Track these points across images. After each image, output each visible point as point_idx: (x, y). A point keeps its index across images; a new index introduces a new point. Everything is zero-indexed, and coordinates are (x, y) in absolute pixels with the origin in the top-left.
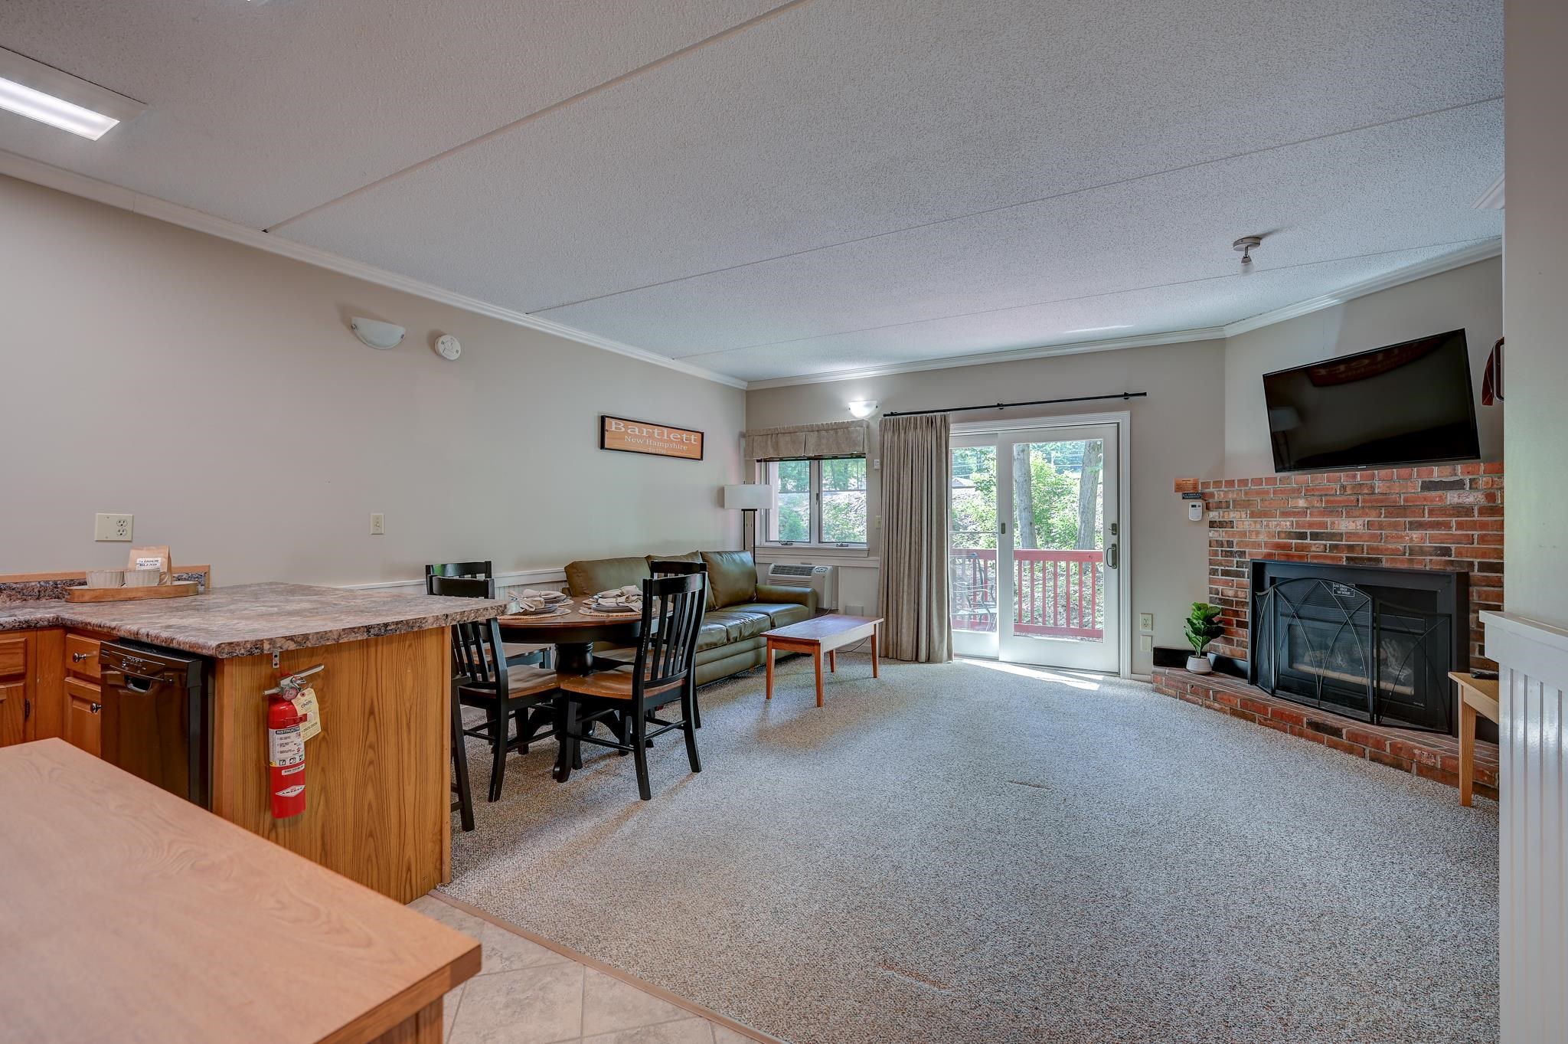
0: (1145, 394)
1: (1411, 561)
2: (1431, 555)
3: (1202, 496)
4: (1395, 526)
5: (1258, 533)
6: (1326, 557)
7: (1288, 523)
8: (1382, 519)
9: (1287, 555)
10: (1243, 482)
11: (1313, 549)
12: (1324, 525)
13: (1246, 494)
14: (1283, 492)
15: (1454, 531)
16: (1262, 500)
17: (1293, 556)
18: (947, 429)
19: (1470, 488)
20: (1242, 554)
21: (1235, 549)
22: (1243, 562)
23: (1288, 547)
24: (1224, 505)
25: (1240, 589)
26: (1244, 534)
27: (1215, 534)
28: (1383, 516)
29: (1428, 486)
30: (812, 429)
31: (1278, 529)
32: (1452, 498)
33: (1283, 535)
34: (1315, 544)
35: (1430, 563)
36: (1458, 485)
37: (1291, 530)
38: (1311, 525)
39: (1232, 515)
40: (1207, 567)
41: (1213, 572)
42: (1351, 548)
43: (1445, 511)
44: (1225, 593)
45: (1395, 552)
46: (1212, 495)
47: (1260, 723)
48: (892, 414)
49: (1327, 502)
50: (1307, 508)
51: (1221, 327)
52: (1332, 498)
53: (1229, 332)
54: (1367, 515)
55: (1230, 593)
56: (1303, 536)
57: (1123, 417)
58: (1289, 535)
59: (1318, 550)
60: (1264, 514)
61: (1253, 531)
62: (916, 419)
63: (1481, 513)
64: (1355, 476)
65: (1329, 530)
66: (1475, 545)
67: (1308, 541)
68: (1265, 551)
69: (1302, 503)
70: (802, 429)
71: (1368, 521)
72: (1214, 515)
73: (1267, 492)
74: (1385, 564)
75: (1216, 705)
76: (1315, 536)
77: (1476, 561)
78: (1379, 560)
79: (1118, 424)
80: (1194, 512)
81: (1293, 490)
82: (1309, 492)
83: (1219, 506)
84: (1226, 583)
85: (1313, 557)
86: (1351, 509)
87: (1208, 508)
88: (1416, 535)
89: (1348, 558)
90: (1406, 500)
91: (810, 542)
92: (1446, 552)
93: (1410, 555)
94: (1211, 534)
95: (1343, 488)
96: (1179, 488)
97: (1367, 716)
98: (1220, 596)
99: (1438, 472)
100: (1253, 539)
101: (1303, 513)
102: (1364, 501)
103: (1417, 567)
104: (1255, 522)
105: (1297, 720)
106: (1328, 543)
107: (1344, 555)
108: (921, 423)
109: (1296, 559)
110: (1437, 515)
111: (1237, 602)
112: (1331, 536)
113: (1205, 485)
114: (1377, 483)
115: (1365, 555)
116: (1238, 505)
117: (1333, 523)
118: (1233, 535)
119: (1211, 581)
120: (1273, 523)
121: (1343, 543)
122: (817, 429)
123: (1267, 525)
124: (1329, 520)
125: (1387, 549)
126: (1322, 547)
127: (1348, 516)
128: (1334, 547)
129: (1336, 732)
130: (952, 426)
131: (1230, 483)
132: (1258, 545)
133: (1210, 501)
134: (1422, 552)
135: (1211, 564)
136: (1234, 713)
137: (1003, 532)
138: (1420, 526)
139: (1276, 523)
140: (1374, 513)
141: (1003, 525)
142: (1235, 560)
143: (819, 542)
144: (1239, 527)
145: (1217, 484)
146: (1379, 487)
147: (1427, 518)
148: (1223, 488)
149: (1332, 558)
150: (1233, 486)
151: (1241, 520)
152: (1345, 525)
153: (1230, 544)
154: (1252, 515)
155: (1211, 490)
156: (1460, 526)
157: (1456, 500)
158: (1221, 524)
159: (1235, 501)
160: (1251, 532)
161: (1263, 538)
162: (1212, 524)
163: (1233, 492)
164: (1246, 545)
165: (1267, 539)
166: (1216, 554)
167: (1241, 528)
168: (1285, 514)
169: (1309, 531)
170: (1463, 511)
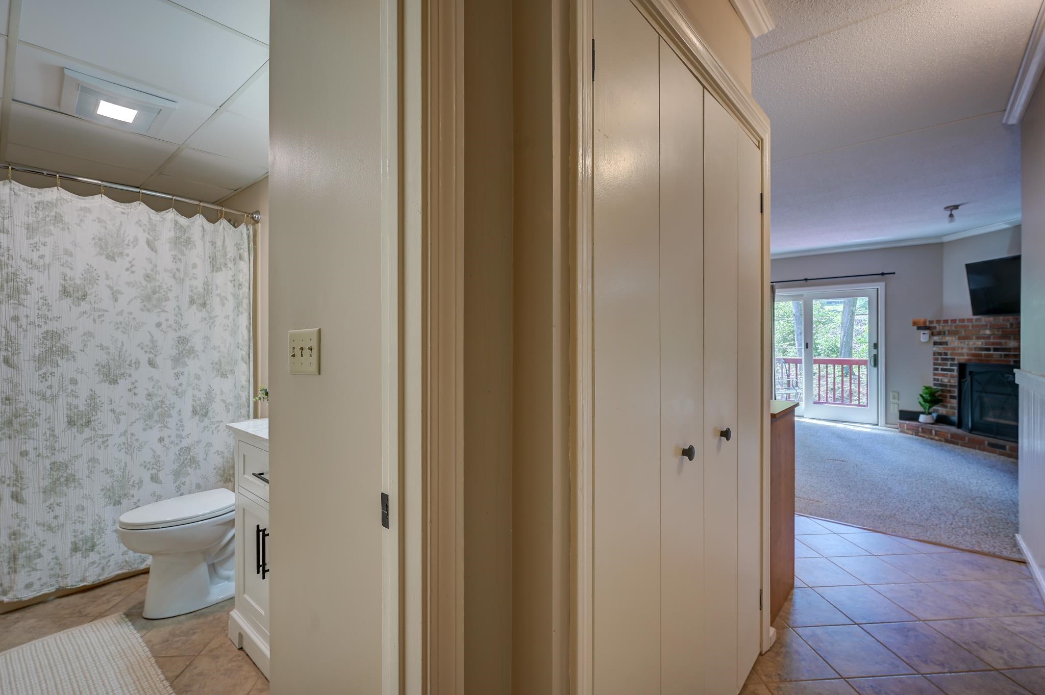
0: (894, 273)
3: (929, 328)
5: (962, 348)
7: (980, 343)
9: (980, 360)
10: (954, 321)
11: (995, 356)
12: (1000, 344)
13: (955, 327)
14: (977, 326)
16: (965, 331)
17: (983, 360)
20: (953, 359)
21: (949, 357)
22: (954, 364)
23: (980, 355)
24: (942, 333)
25: (951, 379)
26: (954, 349)
27: (936, 349)
31: (974, 346)
33: (977, 349)
37: (982, 346)
38: (993, 344)
39: (947, 338)
40: (932, 367)
41: (936, 369)
44: (943, 380)
46: (935, 328)
47: (962, 446)
49: (1003, 332)
50: (990, 335)
51: (941, 236)
52: (1005, 330)
53: (945, 239)
55: (946, 380)
56: (988, 350)
57: (881, 286)
58: (981, 349)
60: (966, 338)
61: (960, 347)
65: (1004, 346)
67: (992, 352)
68: (966, 357)
69: (988, 332)
72: (936, 338)
73: (968, 326)
75: (937, 438)
76: (996, 350)
79: (878, 289)
80: (924, 336)
81: (983, 325)
82: (992, 326)
83: (939, 333)
84: (944, 375)
85: (995, 361)
87: (933, 335)
94: (934, 349)
96: (915, 323)
98: (940, 382)
100: (960, 351)
101: (989, 337)
104: (961, 342)
105: (982, 443)
109: (985, 362)
111: (949, 385)
113: (931, 322)
116: (951, 333)
117: (1006, 343)
118: (948, 349)
119: (935, 374)
120: (971, 343)
123: (968, 344)
124: (1003, 341)
126: (1000, 355)
128: (1006, 356)
129: (1003, 447)
130: (777, 291)
131: (946, 321)
132: (962, 354)
133: (934, 331)
135: (934, 365)
136: (947, 441)
137: (807, 348)
139: (973, 343)
141: (807, 345)
142: (949, 362)
145: (938, 322)
148: (942, 324)
149: (1005, 361)
150: (948, 323)
151: (952, 341)
153: (946, 354)
154: (960, 338)
155: (935, 325)
158: (941, 343)
159: (949, 331)
160: (958, 348)
161: (965, 351)
162: (935, 343)
163: (947, 326)
164: (956, 354)
165: (968, 352)
166: (937, 359)
167: (952, 345)
168: (978, 338)
169: (992, 347)
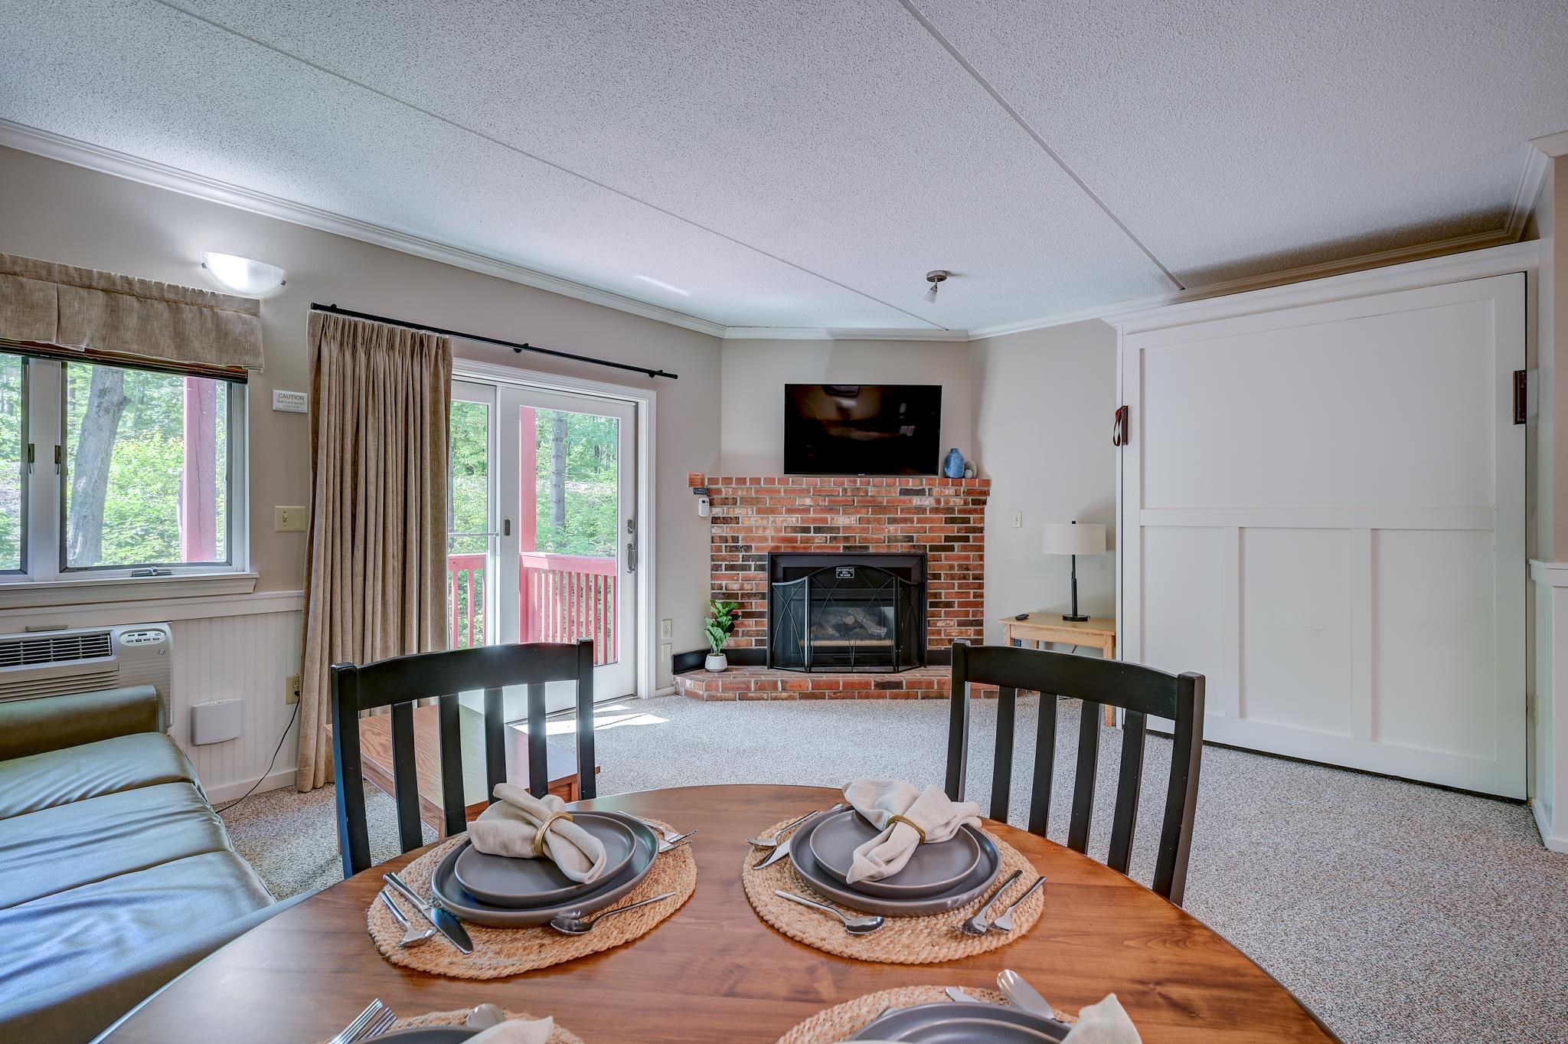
0: (675, 377)
1: (889, 547)
2: (901, 542)
3: (708, 492)
4: (878, 521)
5: (765, 528)
6: (827, 547)
7: (794, 519)
8: (870, 515)
9: (794, 548)
10: (756, 481)
11: (817, 540)
12: (825, 520)
13: (757, 492)
14: (793, 491)
15: (915, 525)
16: (771, 499)
17: (799, 548)
18: (449, 366)
19: (929, 495)
20: (748, 548)
21: (741, 544)
22: (750, 556)
23: (795, 540)
24: (731, 501)
25: (759, 581)
26: (750, 529)
27: (718, 530)
28: (870, 513)
29: (906, 492)
30: (85, 282)
31: (785, 524)
32: (916, 501)
33: (789, 530)
34: (818, 537)
35: (901, 548)
36: (920, 492)
37: (797, 525)
38: (814, 520)
39: (737, 511)
40: (709, 564)
41: (716, 568)
42: (846, 539)
43: (909, 510)
44: (730, 587)
45: (878, 541)
46: (719, 492)
47: (831, 698)
48: (333, 309)
49: (830, 501)
50: (811, 506)
51: (723, 326)
52: (833, 498)
53: (729, 334)
54: (858, 513)
55: (735, 586)
56: (806, 530)
57: (645, 397)
58: (795, 529)
59: (820, 541)
60: (772, 511)
61: (760, 527)
62: (392, 333)
63: (931, 512)
64: (855, 482)
65: (829, 525)
66: (927, 534)
67: (812, 534)
68: (777, 544)
69: (808, 502)
70: (45, 272)
71: (860, 518)
72: (717, 511)
73: (779, 491)
74: (871, 551)
75: (784, 694)
76: (818, 530)
77: (928, 544)
78: (867, 548)
79: (637, 403)
80: (702, 509)
81: (802, 491)
82: (818, 492)
83: (725, 502)
84: (731, 578)
85: (818, 547)
86: (848, 507)
87: (711, 504)
88: (892, 527)
89: (844, 547)
90: (887, 502)
91: (23, 570)
92: (910, 539)
93: (888, 542)
94: (713, 531)
95: (845, 490)
96: (692, 483)
97: (891, 668)
98: (724, 591)
99: (912, 482)
100: (760, 533)
101: (807, 510)
102: (859, 501)
103: (893, 551)
104: (762, 518)
106: (829, 535)
107: (841, 545)
108: (403, 341)
109: (801, 551)
110: (906, 513)
111: (742, 594)
112: (831, 530)
113: (712, 481)
114: (870, 488)
115: (857, 544)
116: (745, 501)
118: (739, 530)
119: (713, 577)
120: (780, 519)
121: (841, 535)
122: (103, 284)
123: (774, 521)
124: (829, 517)
125: (872, 539)
126: (824, 539)
127: (845, 513)
128: (833, 539)
129: (898, 685)
130: (456, 361)
131: (741, 481)
132: (765, 540)
133: (715, 497)
134: (896, 540)
135: (713, 560)
136: (805, 696)
137: (507, 532)
138: (895, 521)
139: (782, 519)
140: (864, 510)
141: (507, 523)
142: (741, 554)
143: (64, 568)
144: (745, 523)
145: (727, 481)
146: (871, 491)
147: (899, 515)
148: (734, 485)
149: (832, 547)
150: (745, 483)
151: (748, 516)
152: (842, 520)
153: (735, 539)
154: (759, 511)
155: (720, 486)
156: (919, 521)
157: (919, 503)
158: (726, 520)
159: (741, 498)
160: (757, 528)
161: (770, 533)
162: (715, 520)
163: (742, 489)
164: (753, 539)
165: (773, 534)
166: (719, 549)
167: (747, 524)
168: (790, 511)
169: (812, 526)
170: (921, 510)
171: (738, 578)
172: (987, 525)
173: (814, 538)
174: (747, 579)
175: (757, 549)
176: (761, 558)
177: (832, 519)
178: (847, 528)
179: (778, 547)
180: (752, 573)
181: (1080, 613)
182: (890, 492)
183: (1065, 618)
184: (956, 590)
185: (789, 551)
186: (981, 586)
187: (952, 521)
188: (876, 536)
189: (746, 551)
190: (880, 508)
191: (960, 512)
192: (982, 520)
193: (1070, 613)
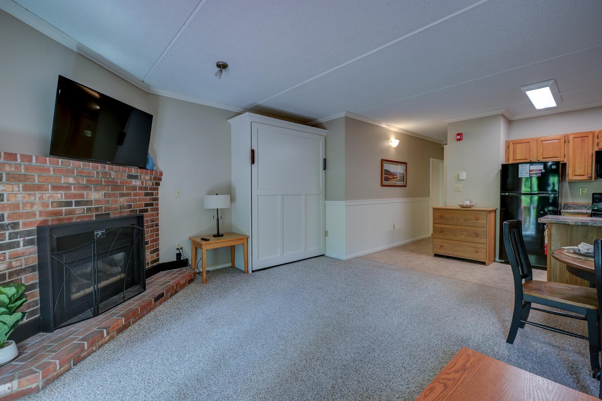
1: (120, 212)
2: (126, 209)
4: (114, 195)
5: (32, 204)
6: (84, 217)
7: (59, 195)
8: (110, 192)
9: (60, 220)
11: (77, 212)
12: (82, 196)
13: (26, 169)
15: (132, 197)
16: (39, 176)
17: (64, 219)
19: (140, 179)
20: (15, 225)
22: (18, 233)
23: (60, 213)
26: (17, 206)
28: (110, 190)
29: (130, 177)
31: (51, 200)
32: (134, 182)
33: (55, 204)
34: (78, 209)
35: (126, 212)
36: (136, 177)
37: (62, 200)
38: (75, 196)
39: (2, 188)
42: (97, 209)
43: (130, 188)
45: (115, 209)
49: (87, 181)
50: (72, 184)
52: (89, 178)
54: (103, 189)
56: (69, 204)
58: (60, 204)
59: (80, 212)
60: (39, 188)
61: (27, 203)
63: (139, 189)
64: (105, 167)
65: (85, 199)
66: (138, 203)
67: (74, 207)
68: (40, 219)
69: (71, 180)
71: (105, 193)
74: (112, 216)
76: (78, 203)
77: (138, 209)
78: (109, 214)
81: (69, 171)
82: (80, 173)
85: (78, 217)
86: (97, 185)
88: (121, 199)
89: (96, 215)
90: (120, 183)
92: (130, 206)
93: (120, 209)
95: (98, 173)
100: (28, 209)
101: (67, 187)
102: (105, 182)
103: (123, 215)
104: (30, 195)
106: (85, 207)
107: (94, 214)
109: (66, 221)
110: (129, 190)
111: (11, 273)
112: (87, 203)
114: (112, 173)
115: (104, 212)
120: (46, 195)
121: (93, 206)
124: (85, 193)
125: (112, 208)
126: (82, 210)
127: (96, 190)
128: (89, 210)
134: (123, 207)
138: (122, 195)
139: (49, 195)
140: (107, 188)
142: (7, 233)
144: (10, 199)
146: (113, 175)
147: (125, 192)
148: (1, 160)
149: (88, 216)
151: (14, 193)
152: (95, 195)
154: (25, 188)
156: (134, 195)
157: (135, 184)
159: (8, 174)
160: (24, 204)
161: (37, 208)
163: (10, 165)
164: (21, 216)
165: (41, 209)
167: (13, 201)
168: (55, 188)
169: (73, 201)
170: (134, 188)
171: (5, 258)
172: (160, 196)
173: (74, 210)
174: (16, 256)
175: (25, 225)
176: (29, 233)
177: (88, 194)
178: (97, 201)
179: (47, 221)
180: (21, 248)
181: (220, 232)
182: (122, 176)
183: (214, 236)
184: (150, 234)
185: (56, 223)
186: (158, 230)
187: (147, 194)
188: (114, 206)
189: (13, 228)
190: (115, 186)
191: (151, 189)
192: (157, 194)
193: (216, 233)
